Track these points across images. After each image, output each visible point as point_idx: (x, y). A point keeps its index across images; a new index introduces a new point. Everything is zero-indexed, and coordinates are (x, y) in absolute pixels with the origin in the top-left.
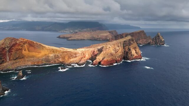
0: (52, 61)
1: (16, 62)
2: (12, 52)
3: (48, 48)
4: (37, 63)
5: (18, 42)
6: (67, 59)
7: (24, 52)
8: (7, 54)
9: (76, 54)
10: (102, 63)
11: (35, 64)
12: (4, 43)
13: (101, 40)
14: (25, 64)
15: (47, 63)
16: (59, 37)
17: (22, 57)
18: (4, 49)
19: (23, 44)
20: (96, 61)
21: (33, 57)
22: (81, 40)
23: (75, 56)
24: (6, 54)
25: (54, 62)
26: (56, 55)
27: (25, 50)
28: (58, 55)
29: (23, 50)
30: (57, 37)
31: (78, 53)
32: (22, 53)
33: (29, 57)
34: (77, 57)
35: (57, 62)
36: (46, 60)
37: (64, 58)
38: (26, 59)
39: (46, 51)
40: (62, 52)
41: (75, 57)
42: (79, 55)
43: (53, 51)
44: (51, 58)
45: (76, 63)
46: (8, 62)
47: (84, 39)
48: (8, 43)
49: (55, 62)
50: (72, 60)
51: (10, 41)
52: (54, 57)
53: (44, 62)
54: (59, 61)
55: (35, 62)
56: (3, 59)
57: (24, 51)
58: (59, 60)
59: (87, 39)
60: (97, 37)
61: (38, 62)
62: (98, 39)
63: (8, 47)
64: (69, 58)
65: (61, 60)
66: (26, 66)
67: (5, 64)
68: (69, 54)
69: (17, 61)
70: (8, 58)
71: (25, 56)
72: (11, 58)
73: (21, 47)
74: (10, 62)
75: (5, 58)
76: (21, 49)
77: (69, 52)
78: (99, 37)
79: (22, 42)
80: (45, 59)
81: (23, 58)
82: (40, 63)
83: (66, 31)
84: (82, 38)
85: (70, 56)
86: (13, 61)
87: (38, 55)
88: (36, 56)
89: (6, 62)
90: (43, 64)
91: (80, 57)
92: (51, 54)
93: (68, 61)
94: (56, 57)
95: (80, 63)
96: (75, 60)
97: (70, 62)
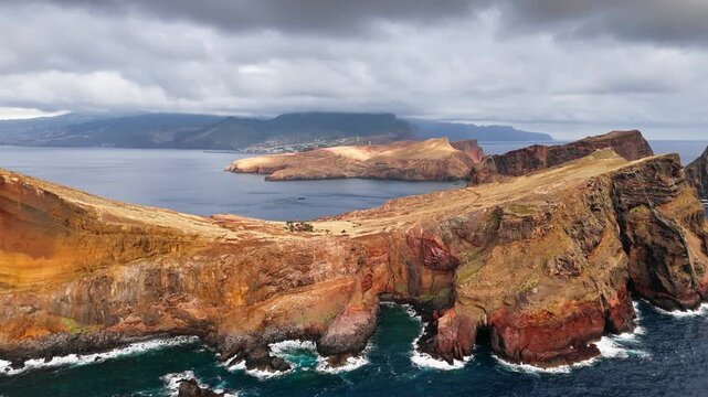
0: (130, 318)
3: (109, 217)
4: (13, 335)
6: (240, 302)
9: (304, 260)
10: (512, 339)
15: (93, 331)
16: (234, 169)
20: (461, 323)
23: (296, 275)
25: (141, 326)
26: (158, 272)
28: (171, 274)
31: (320, 256)
34: (311, 282)
35: (168, 322)
36: (83, 309)
37: (215, 295)
39: (92, 239)
40: (208, 252)
41: (300, 284)
42: (329, 266)
43: (138, 238)
44: (118, 298)
45: (308, 334)
49: (153, 323)
50: (273, 306)
52: (148, 285)
53: (70, 326)
58: (182, 306)
59: (354, 174)
61: (23, 327)
64: (258, 293)
65: (193, 308)
68: (257, 264)
77: (262, 251)
80: (79, 301)
82: (36, 337)
85: (264, 278)
88: (11, 282)
90: (61, 339)
91: (335, 284)
92: (124, 262)
93: (249, 314)
94: (163, 288)
95: (332, 332)
96: (301, 309)
97: (265, 324)
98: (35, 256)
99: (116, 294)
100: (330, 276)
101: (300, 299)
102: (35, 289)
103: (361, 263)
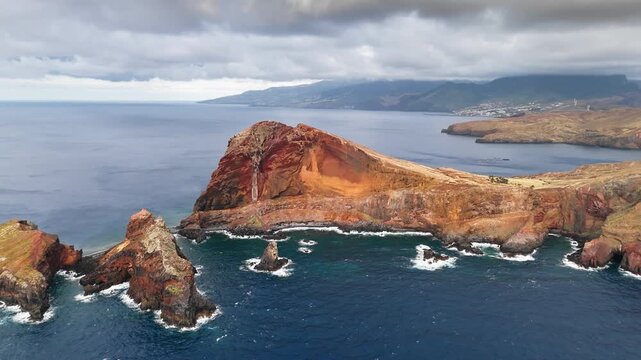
0: (396, 218)
1: (278, 208)
2: (270, 169)
3: (388, 165)
4: (343, 218)
5: (289, 138)
6: (456, 217)
7: (304, 173)
8: (255, 175)
9: (497, 199)
11: (338, 220)
12: (248, 139)
13: (632, 145)
14: (303, 214)
15: (378, 222)
16: (450, 131)
17: (298, 191)
18: (247, 158)
19: (306, 144)
20: (601, 248)
21: (332, 193)
22: (536, 142)
23: (491, 207)
24: (250, 177)
25: (401, 223)
26: (412, 196)
27: (309, 168)
28: (419, 198)
29: (304, 168)
30: (443, 131)
31: (508, 197)
32: (298, 176)
33: (319, 192)
34: (500, 212)
35: (415, 223)
36: (373, 210)
37: (442, 211)
38: (310, 200)
39: (379, 175)
40: (440, 187)
41: (493, 212)
42: (513, 204)
43: (403, 177)
44: (391, 207)
45: (495, 241)
46: (256, 202)
47: (550, 142)
48: (262, 141)
49: (408, 223)
50: (476, 223)
51: (267, 134)
52: (406, 202)
53: (368, 219)
54: (425, 222)
55: (335, 215)
56: (240, 193)
57: (307, 169)
58: (423, 216)
59: (561, 140)
60: (612, 134)
61: (347, 215)
62: (616, 140)
63: (258, 153)
64: (467, 214)
65: (429, 217)
66: (306, 223)
67: (244, 210)
68: (468, 197)
69: (281, 202)
70: (255, 190)
71: (306, 187)
72: (265, 192)
73: (298, 154)
74: (259, 203)
75: (246, 188)
76: (298, 164)
77: (470, 190)
78: (626, 132)
79: (302, 138)
80: (372, 206)
81: (300, 193)
82: (352, 221)
83: (482, 109)
84: (542, 136)
85: (471, 206)
86: (270, 202)
87: (350, 187)
88: (342, 193)
89: (248, 203)
90: (364, 223)
91: (517, 215)
92: (395, 189)
93: (461, 225)
94: (414, 205)
95: (510, 241)
96: (492, 228)
97: (470, 232)
98: (353, 181)
99: (390, 205)
100: (513, 211)
101: (493, 221)
102: (352, 198)
103: (536, 204)
